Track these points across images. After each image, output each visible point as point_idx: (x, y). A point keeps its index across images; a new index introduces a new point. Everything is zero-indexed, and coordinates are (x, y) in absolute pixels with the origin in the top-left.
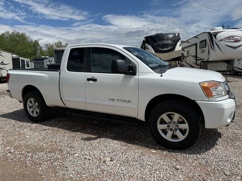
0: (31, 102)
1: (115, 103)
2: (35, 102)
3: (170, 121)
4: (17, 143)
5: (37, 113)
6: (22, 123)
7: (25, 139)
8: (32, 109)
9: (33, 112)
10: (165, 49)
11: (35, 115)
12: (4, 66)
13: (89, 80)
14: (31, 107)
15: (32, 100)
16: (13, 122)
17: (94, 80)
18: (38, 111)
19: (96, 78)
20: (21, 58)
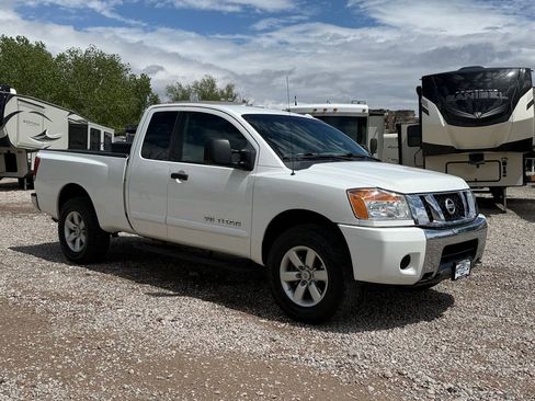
0: (72, 221)
1: (215, 227)
2: (80, 221)
3: (301, 264)
4: (30, 287)
5: (81, 244)
6: (49, 263)
7: (45, 283)
8: (73, 236)
9: (74, 242)
10: (478, 114)
11: (77, 248)
12: (46, 144)
13: (174, 176)
14: (71, 231)
15: (75, 215)
16: (35, 259)
17: (183, 177)
18: (83, 238)
19: (186, 173)
20: (91, 125)
